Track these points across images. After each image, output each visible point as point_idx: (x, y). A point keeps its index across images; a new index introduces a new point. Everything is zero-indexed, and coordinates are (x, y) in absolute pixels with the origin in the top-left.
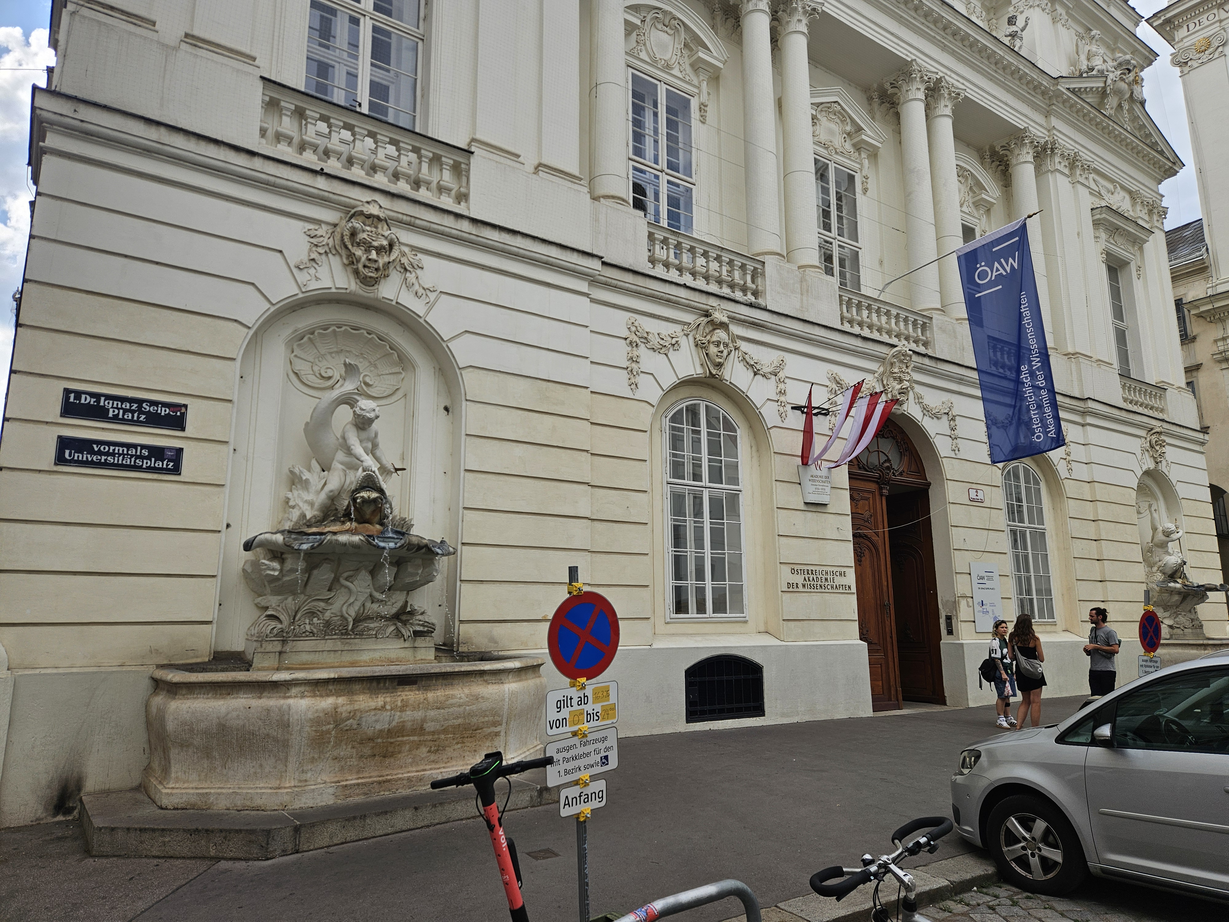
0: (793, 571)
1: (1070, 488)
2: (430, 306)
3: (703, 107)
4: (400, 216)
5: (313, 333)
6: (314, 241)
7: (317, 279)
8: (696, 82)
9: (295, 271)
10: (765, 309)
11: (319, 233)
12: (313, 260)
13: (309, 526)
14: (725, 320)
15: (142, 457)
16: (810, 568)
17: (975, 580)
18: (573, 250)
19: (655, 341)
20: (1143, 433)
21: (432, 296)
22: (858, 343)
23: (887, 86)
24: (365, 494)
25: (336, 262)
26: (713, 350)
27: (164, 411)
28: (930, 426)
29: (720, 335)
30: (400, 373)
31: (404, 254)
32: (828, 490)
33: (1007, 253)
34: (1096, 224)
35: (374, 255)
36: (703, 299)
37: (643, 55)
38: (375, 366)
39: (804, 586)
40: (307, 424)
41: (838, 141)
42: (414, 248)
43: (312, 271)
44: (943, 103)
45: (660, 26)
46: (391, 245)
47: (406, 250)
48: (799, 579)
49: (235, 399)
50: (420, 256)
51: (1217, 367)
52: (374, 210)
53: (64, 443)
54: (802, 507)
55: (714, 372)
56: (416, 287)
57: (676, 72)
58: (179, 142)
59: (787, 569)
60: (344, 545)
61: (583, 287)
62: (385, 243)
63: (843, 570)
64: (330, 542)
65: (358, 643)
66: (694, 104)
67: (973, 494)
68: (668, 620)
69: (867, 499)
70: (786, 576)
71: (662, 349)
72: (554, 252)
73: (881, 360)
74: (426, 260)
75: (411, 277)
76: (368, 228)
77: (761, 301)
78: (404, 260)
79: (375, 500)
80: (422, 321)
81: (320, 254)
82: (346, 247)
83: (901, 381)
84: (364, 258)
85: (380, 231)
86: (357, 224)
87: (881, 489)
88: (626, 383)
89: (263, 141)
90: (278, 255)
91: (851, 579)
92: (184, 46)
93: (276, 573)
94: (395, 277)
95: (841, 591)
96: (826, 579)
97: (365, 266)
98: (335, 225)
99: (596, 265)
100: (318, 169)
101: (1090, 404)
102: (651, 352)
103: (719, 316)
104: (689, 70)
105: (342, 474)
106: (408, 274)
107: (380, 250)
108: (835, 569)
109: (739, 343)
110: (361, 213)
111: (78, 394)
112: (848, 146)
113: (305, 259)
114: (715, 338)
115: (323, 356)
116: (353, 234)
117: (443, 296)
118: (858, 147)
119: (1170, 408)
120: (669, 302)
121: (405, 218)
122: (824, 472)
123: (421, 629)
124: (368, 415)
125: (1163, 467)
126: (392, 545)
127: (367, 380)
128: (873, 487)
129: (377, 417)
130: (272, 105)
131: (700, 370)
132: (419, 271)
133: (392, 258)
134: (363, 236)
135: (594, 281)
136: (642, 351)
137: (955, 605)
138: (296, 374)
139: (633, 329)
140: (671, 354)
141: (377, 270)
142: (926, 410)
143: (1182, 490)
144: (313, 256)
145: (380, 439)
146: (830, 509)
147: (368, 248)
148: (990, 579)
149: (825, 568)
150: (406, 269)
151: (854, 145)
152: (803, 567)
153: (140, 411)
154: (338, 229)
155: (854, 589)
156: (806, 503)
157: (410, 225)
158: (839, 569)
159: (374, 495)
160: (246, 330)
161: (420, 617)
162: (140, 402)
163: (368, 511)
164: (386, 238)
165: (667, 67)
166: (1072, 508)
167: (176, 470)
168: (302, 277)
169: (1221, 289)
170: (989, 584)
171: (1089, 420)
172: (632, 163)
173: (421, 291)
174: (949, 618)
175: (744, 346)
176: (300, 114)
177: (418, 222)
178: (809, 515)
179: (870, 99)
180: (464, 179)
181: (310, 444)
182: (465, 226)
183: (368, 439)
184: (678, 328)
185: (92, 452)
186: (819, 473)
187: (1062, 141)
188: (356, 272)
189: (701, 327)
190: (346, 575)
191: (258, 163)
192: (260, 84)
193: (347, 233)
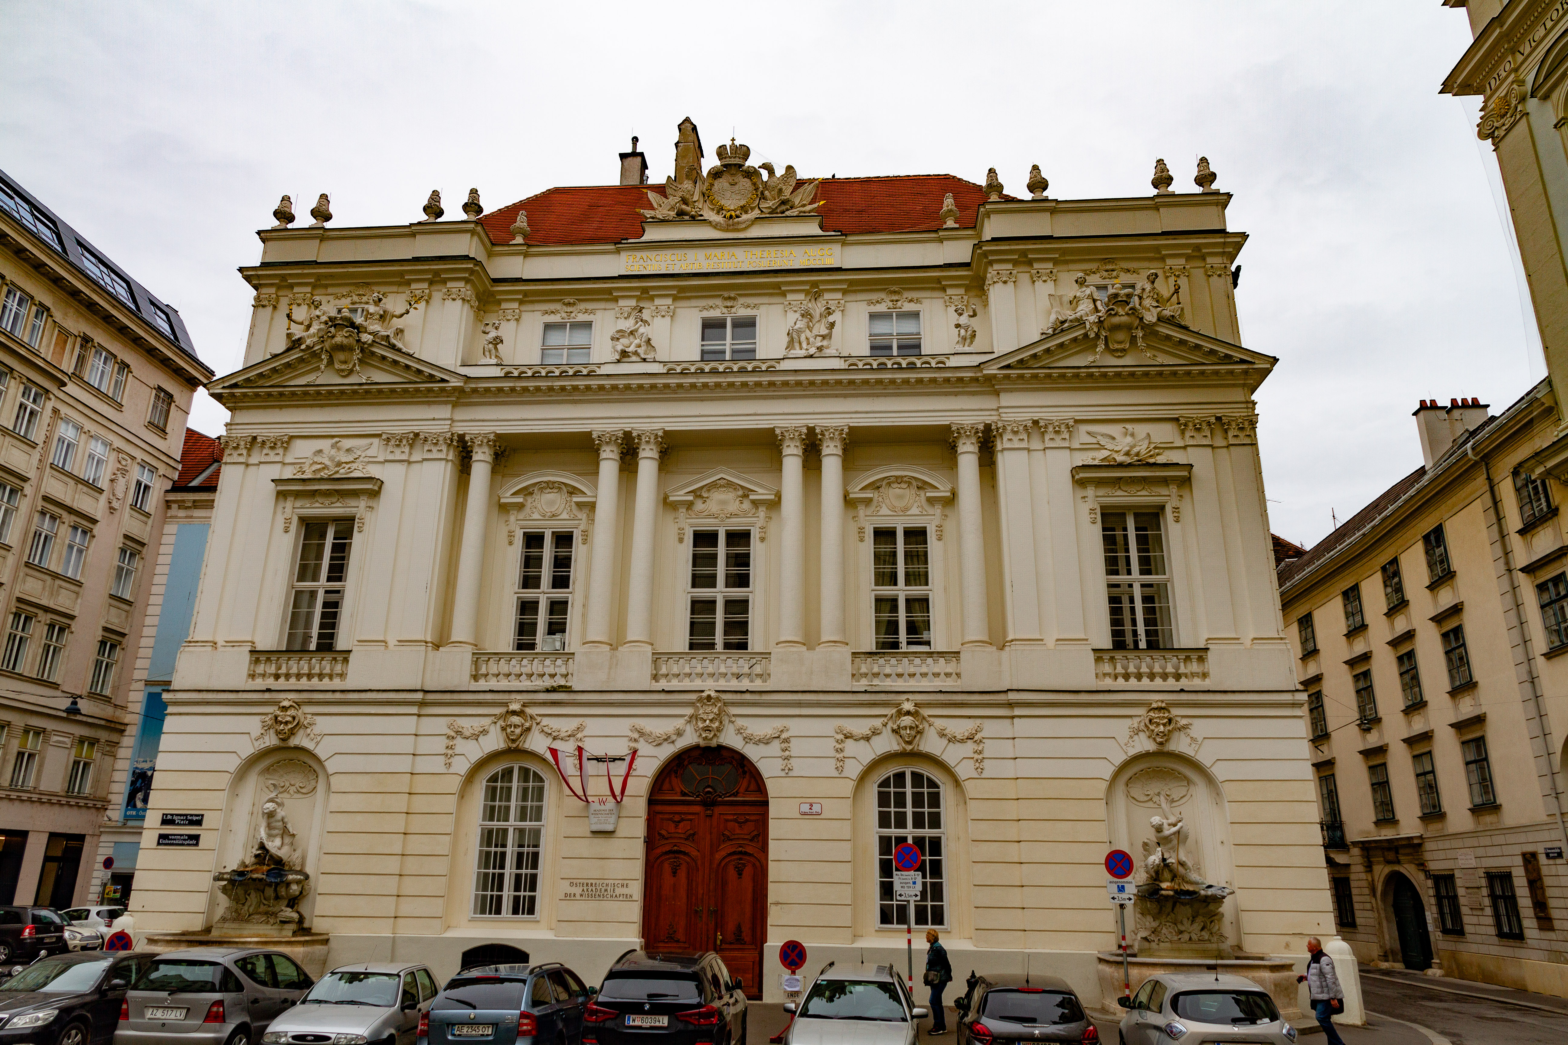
0: (571, 884)
2: (318, 743)
3: (583, 534)
4: (304, 700)
6: (264, 725)
7: (263, 743)
9: (254, 742)
11: (266, 720)
12: (262, 734)
15: (185, 840)
16: (589, 882)
19: (468, 732)
20: (1135, 712)
21: (319, 738)
25: (270, 733)
26: (509, 731)
27: (195, 818)
29: (513, 720)
30: (316, 779)
31: (304, 720)
34: (1081, 485)
35: (282, 727)
37: (536, 516)
38: (307, 776)
39: (581, 895)
41: (733, 506)
42: (309, 715)
43: (261, 740)
45: (545, 492)
46: (294, 718)
47: (307, 717)
48: (578, 891)
49: (223, 808)
50: (315, 717)
52: (285, 703)
53: (161, 836)
54: (589, 835)
55: (516, 745)
56: (311, 735)
57: (564, 516)
59: (567, 882)
61: (414, 710)
62: (290, 717)
63: (625, 882)
66: (577, 533)
67: (805, 808)
68: (467, 918)
69: (691, 820)
70: (565, 887)
71: (473, 737)
72: (391, 695)
74: (318, 719)
75: (309, 731)
76: (282, 712)
77: (569, 683)
78: (307, 723)
80: (312, 753)
81: (264, 731)
82: (274, 725)
83: (704, 721)
84: (279, 729)
85: (288, 713)
86: (278, 712)
88: (442, 764)
89: (247, 683)
90: (246, 735)
91: (636, 889)
92: (226, 649)
94: (301, 732)
95: (621, 898)
96: (606, 890)
97: (279, 733)
98: (272, 715)
99: (419, 696)
100: (265, 689)
102: (464, 741)
103: (516, 706)
104: (575, 509)
106: (307, 729)
107: (286, 723)
108: (616, 882)
109: (539, 720)
110: (281, 706)
111: (167, 815)
112: (744, 509)
113: (259, 734)
114: (511, 723)
115: (279, 777)
116: (276, 718)
117: (325, 737)
121: (306, 700)
122: (610, 806)
125: (1179, 745)
127: (301, 785)
128: (697, 809)
130: (257, 661)
131: (501, 746)
132: (313, 726)
133: (295, 725)
134: (279, 718)
135: (418, 705)
136: (459, 741)
137: (769, 911)
139: (452, 728)
140: (480, 739)
141: (286, 732)
142: (748, 739)
144: (262, 732)
146: (618, 835)
147: (281, 723)
149: (606, 882)
150: (306, 727)
152: (582, 881)
153: (186, 819)
155: (637, 897)
156: (592, 832)
157: (310, 703)
158: (620, 882)
160: (230, 775)
162: (186, 815)
165: (553, 517)
167: (197, 844)
168: (256, 744)
171: (1017, 712)
172: (520, 596)
173: (313, 736)
175: (545, 721)
177: (313, 700)
178: (596, 841)
180: (345, 668)
183: (278, 821)
184: (487, 720)
185: (169, 839)
186: (603, 807)
187: (1014, 414)
188: (278, 736)
189: (504, 716)
191: (242, 695)
192: (251, 655)
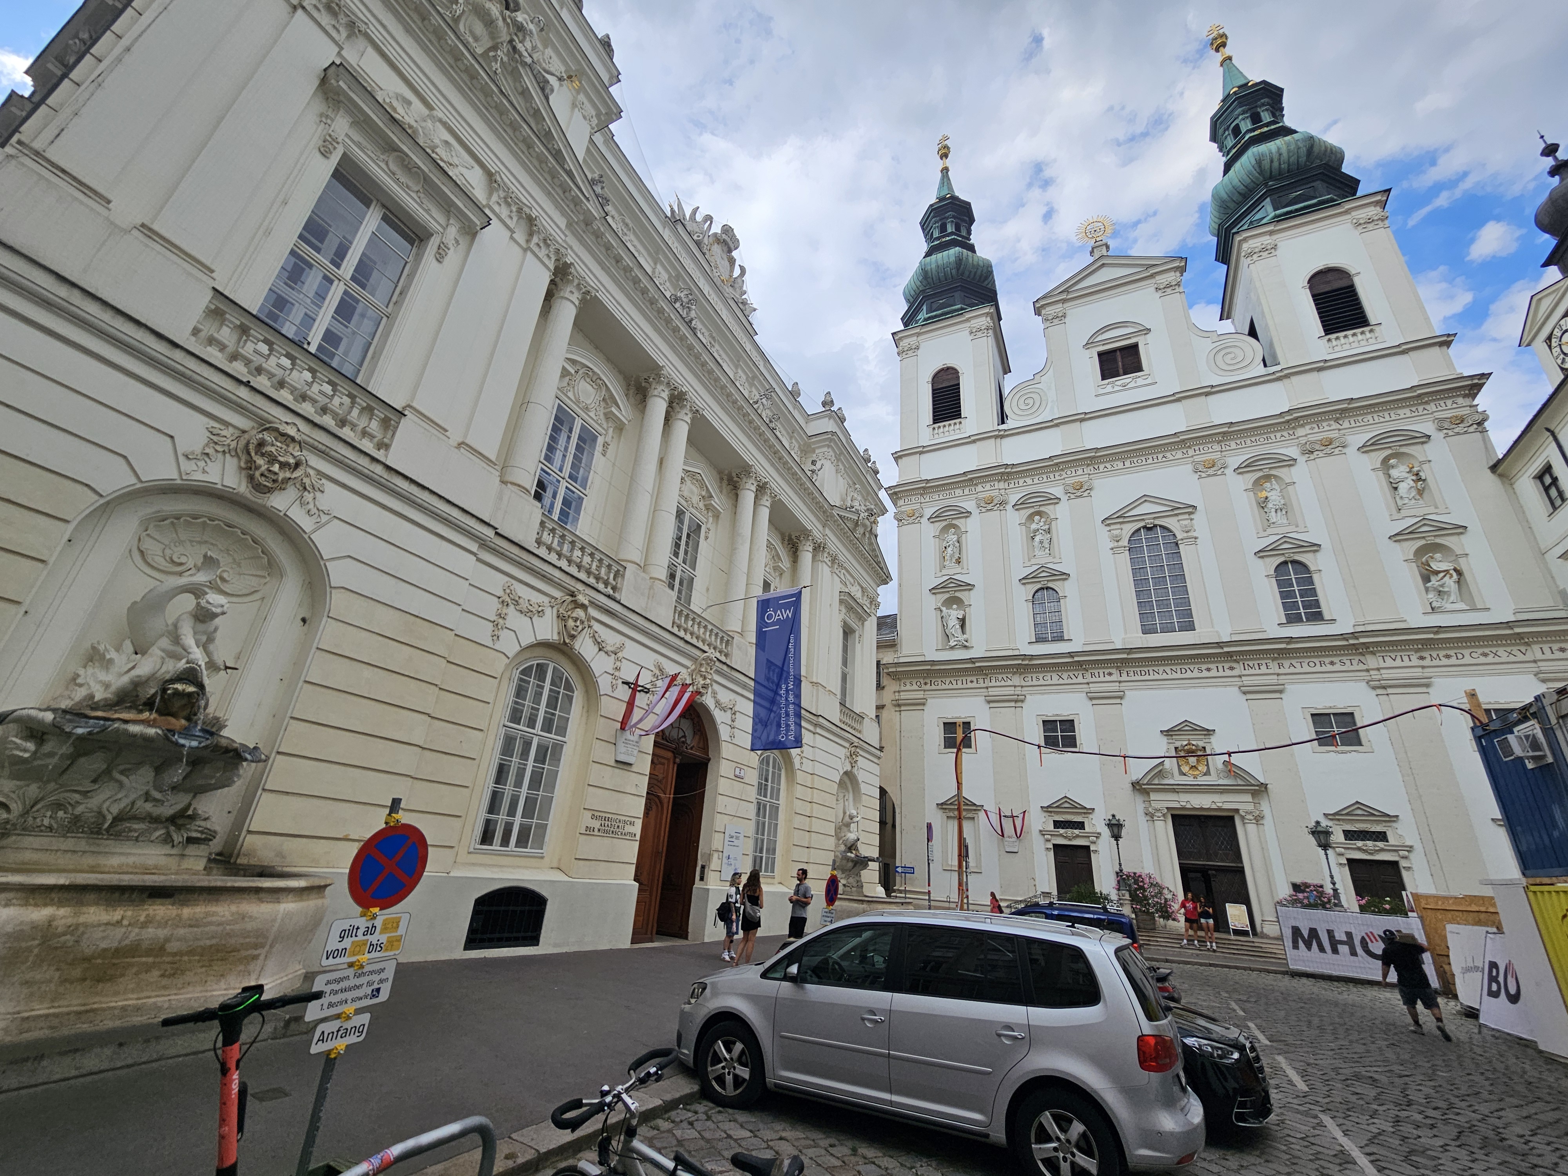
0: (593, 817)
1: (800, 777)
2: (319, 526)
3: (606, 445)
4: (316, 444)
5: (178, 518)
6: (215, 438)
7: (204, 472)
8: (605, 426)
9: (182, 459)
10: (619, 602)
11: (224, 433)
12: (207, 454)
13: (93, 709)
14: (586, 602)
16: (607, 815)
17: (727, 838)
18: (473, 516)
19: (524, 605)
20: (847, 745)
21: (325, 518)
22: (681, 643)
23: (734, 475)
24: (179, 687)
25: (231, 463)
26: (571, 623)
28: (719, 716)
29: (580, 613)
30: (264, 577)
31: (308, 475)
32: (635, 752)
33: (787, 606)
34: (841, 601)
35: (276, 468)
36: (572, 582)
37: (570, 394)
38: (239, 565)
39: (599, 830)
40: (135, 603)
41: (695, 499)
42: (319, 473)
43: (201, 464)
44: (766, 498)
45: (588, 380)
46: (297, 465)
47: (312, 472)
48: (596, 824)
49: (51, 561)
50: (324, 481)
51: (893, 709)
52: (291, 431)
54: (613, 763)
55: (567, 641)
56: (311, 506)
57: (592, 414)
58: (93, 308)
59: (588, 814)
60: (134, 736)
61: (474, 547)
62: (292, 461)
63: (633, 820)
64: (117, 730)
65: (110, 845)
66: (600, 440)
67: (737, 773)
68: (472, 850)
69: (663, 764)
70: (587, 820)
71: (528, 613)
72: (455, 513)
73: (694, 659)
74: (329, 486)
75: (308, 497)
76: (279, 444)
77: (617, 595)
78: (306, 481)
79: (190, 695)
80: (306, 536)
81: (217, 451)
82: (249, 453)
83: (705, 678)
84: (264, 468)
85: (290, 449)
86: (267, 437)
87: (675, 758)
88: (490, 633)
89: (193, 339)
90: (168, 439)
91: (637, 829)
92: (135, 233)
93: (26, 755)
94: (291, 492)
95: (628, 837)
96: (618, 827)
97: (262, 475)
98: (244, 432)
99: (490, 533)
100: (245, 380)
101: (821, 720)
102: (518, 614)
103: (581, 599)
104: (602, 416)
105: (159, 661)
106: (306, 493)
107: (283, 465)
108: (627, 819)
109: (593, 623)
110: (276, 430)
112: (701, 505)
113: (198, 449)
114: (574, 615)
115: (181, 542)
116: (261, 444)
117: (336, 521)
118: (708, 507)
119: (864, 731)
120: (544, 577)
121: (320, 446)
122: (635, 738)
123: (199, 835)
124: (214, 609)
125: (855, 770)
126: (194, 744)
127: (225, 575)
128: (669, 755)
129: (223, 613)
130: (215, 314)
131: (556, 637)
132: (318, 494)
133: (294, 475)
134: (269, 448)
135: (484, 544)
136: (511, 610)
137: (710, 856)
138: (142, 552)
139: (508, 591)
140: (535, 619)
141: (274, 481)
142: (718, 703)
143: (864, 788)
144: (207, 451)
145: (218, 635)
146: (634, 769)
147: (272, 459)
148: (737, 838)
149: (619, 817)
150: (305, 488)
151: (705, 505)
152: (601, 814)
154: (246, 436)
155: (638, 837)
156: (617, 761)
157: (324, 454)
158: (630, 819)
159: (191, 689)
160: (96, 497)
161: (203, 823)
163: (178, 703)
164: (294, 457)
165: (586, 409)
166: (799, 791)
168: (186, 466)
169: (902, 660)
170: (736, 842)
171: (819, 730)
172: (541, 465)
173: (314, 510)
174: (703, 867)
175: (596, 626)
176: (244, 330)
177: (332, 453)
178: (617, 771)
179: (722, 479)
180: (390, 433)
181: (129, 623)
182: (379, 469)
183: (205, 633)
184: (546, 600)
186: (631, 738)
187: (829, 544)
188: (251, 478)
189: (565, 604)
190: (121, 767)
191: (178, 355)
192: (210, 294)
193: (254, 441)
